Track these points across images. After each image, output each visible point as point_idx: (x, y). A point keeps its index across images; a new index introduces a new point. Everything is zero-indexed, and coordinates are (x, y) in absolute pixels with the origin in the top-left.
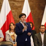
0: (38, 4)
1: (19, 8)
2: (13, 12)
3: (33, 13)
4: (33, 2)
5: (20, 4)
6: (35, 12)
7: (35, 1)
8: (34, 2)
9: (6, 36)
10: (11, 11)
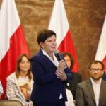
0: (88, 11)
1: (42, 22)
2: (29, 31)
3: (76, 34)
4: (75, 6)
5: (44, 10)
6: (81, 31)
7: (82, 5)
8: (80, 7)
9: (8, 86)
10: (21, 26)
